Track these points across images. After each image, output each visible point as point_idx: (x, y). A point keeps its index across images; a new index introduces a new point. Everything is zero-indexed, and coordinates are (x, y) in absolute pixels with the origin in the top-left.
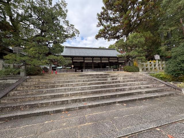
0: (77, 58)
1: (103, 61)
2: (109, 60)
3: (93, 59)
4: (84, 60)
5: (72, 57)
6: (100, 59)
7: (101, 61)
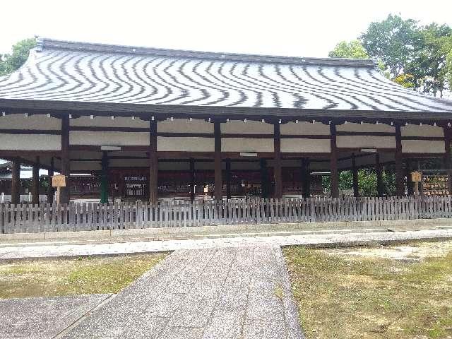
0: (112, 121)
1: (288, 147)
2: (333, 137)
3: (217, 128)
4: (154, 134)
5: (66, 115)
6: (270, 129)
7: (277, 145)
